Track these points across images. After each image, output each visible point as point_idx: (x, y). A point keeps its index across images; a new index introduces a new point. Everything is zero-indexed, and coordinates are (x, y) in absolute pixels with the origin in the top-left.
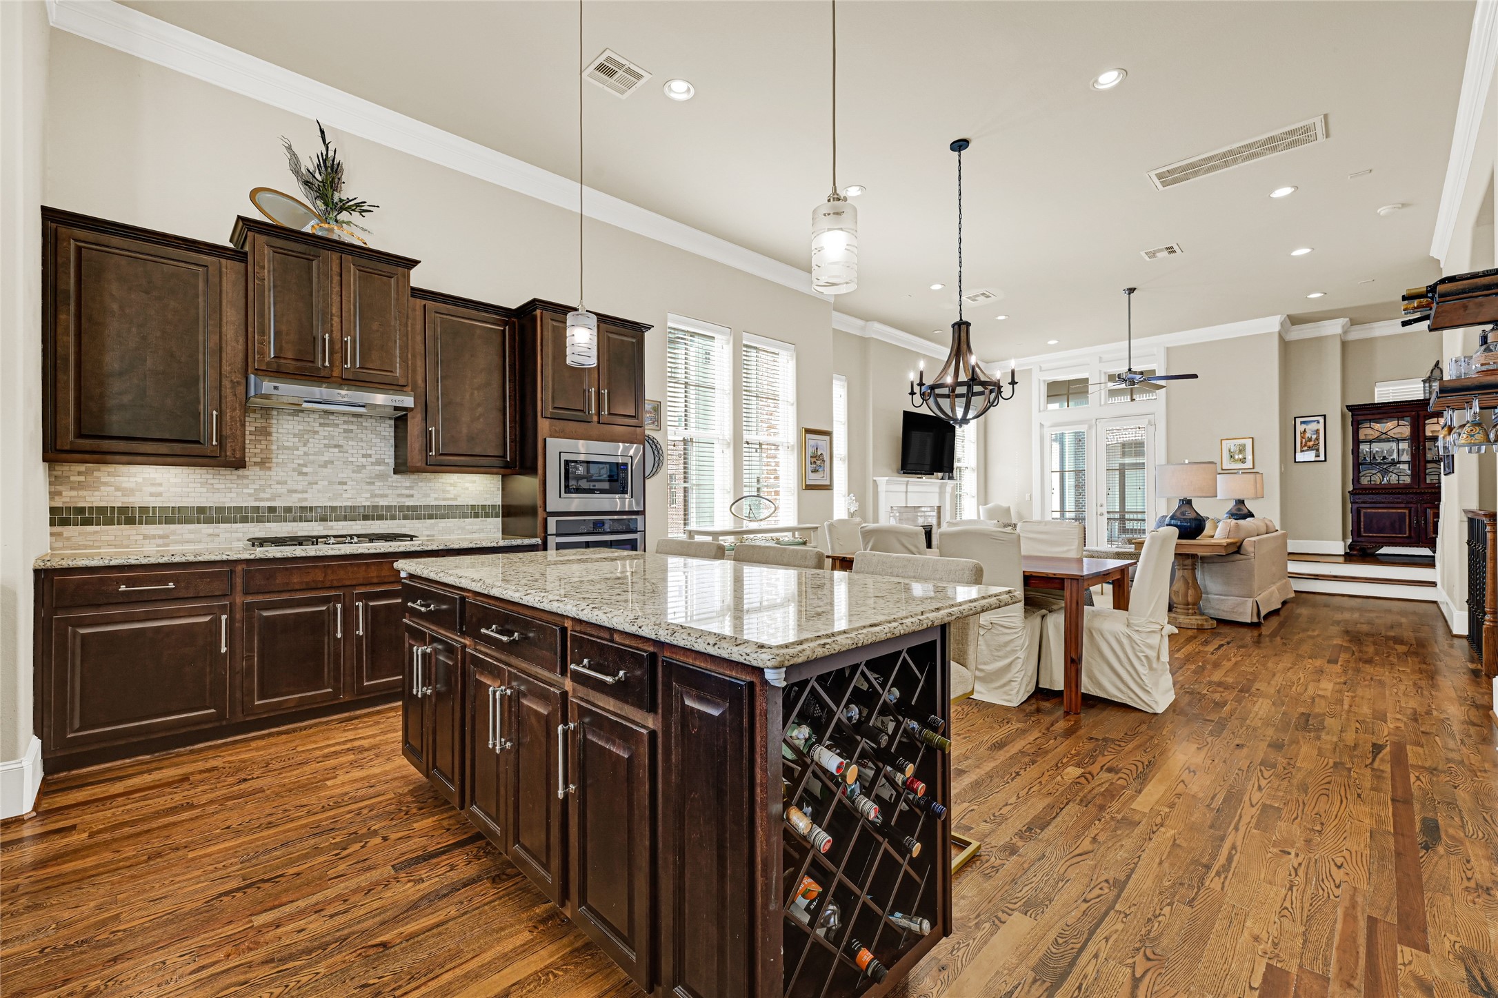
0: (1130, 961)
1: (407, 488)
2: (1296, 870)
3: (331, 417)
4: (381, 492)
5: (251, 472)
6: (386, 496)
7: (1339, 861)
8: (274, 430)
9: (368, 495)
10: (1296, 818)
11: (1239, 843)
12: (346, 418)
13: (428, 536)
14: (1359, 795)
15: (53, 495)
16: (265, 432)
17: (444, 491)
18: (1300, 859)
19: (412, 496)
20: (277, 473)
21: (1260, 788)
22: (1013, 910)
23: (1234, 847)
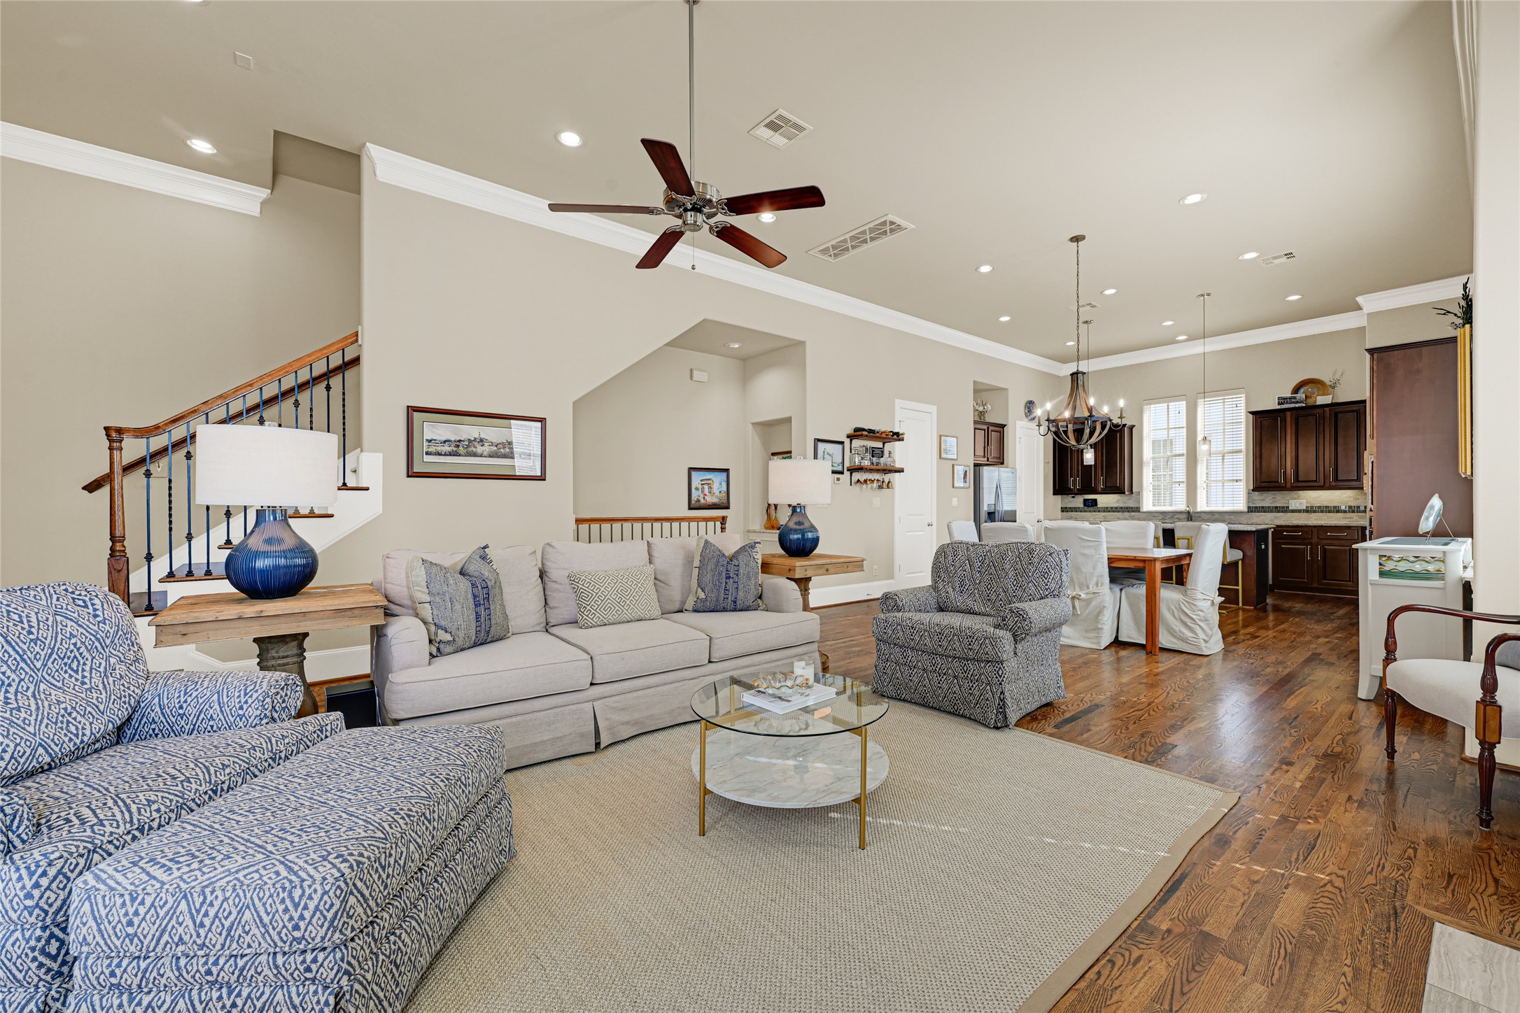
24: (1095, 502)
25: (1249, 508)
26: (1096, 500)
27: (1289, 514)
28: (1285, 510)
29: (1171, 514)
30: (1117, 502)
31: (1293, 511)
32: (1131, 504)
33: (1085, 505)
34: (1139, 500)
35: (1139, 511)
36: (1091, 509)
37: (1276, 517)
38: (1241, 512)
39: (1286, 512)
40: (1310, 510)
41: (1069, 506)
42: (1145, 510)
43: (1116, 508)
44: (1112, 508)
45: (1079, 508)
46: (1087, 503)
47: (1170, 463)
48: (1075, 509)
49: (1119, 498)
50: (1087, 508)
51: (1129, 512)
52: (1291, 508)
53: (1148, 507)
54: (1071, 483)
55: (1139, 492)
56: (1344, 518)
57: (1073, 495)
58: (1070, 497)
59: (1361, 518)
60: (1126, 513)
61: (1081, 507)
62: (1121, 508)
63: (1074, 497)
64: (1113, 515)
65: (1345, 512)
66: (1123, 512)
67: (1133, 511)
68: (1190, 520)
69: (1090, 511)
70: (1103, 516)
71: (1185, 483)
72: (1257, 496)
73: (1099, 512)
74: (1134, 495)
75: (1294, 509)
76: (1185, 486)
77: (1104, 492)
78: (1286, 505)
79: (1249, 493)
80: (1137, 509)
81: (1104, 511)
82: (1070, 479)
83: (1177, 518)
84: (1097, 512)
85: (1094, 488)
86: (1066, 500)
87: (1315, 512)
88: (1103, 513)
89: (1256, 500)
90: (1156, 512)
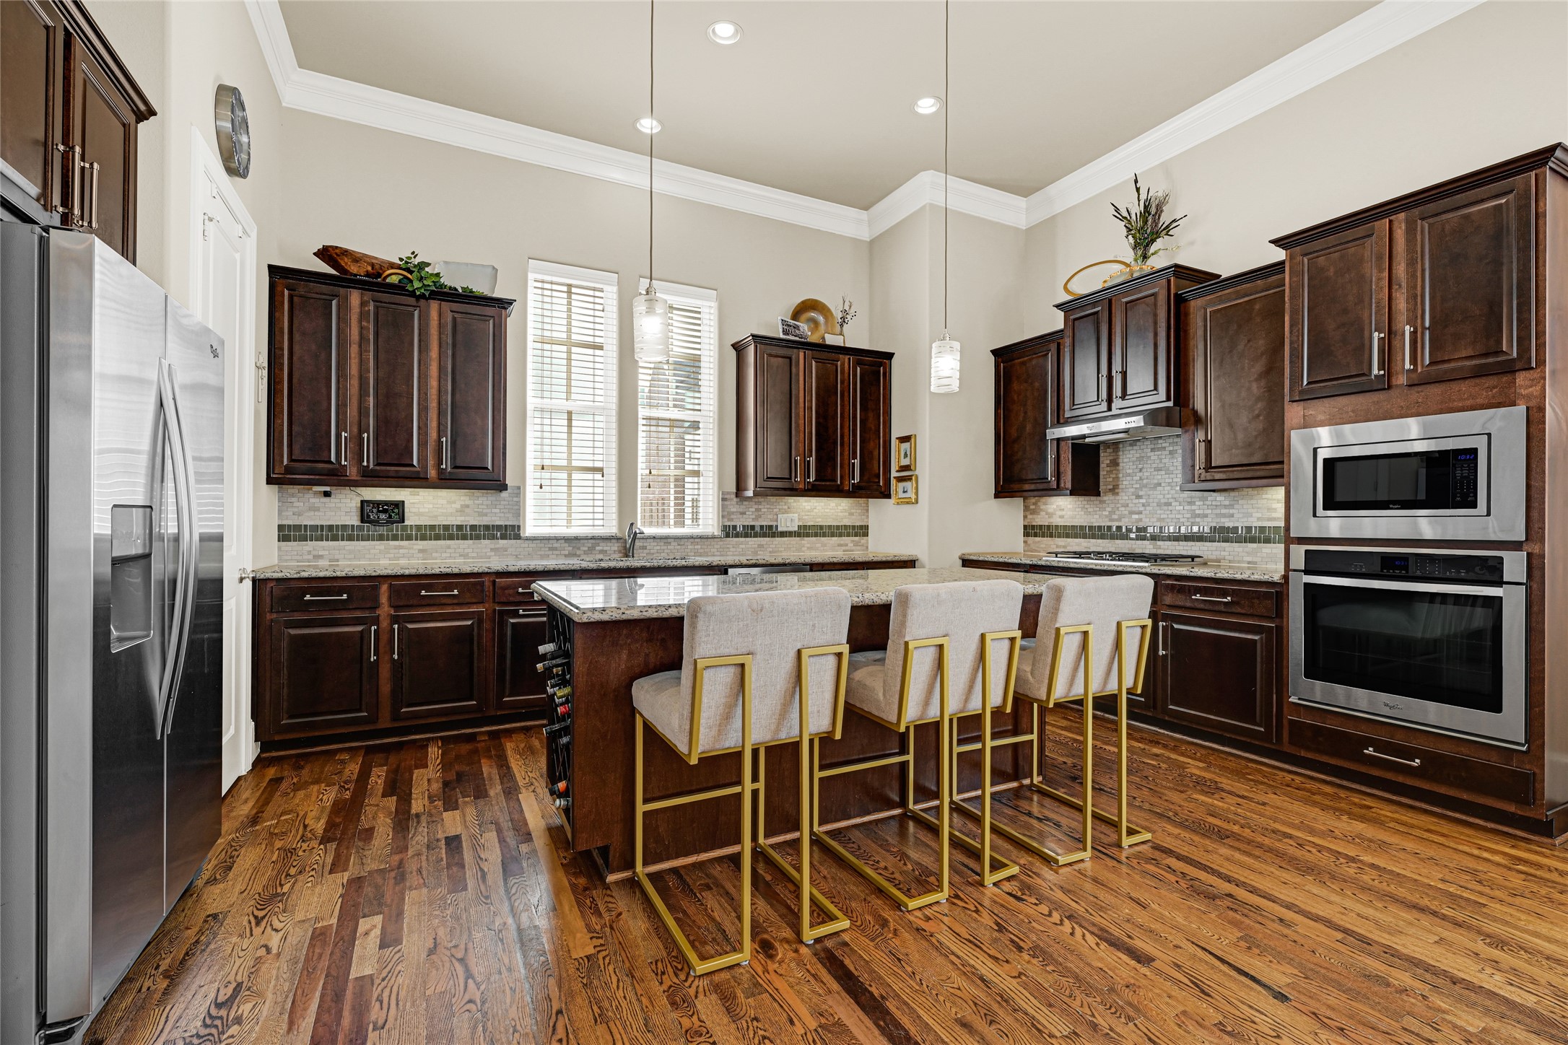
0: (483, 987)
1: (1226, 507)
3: (1160, 441)
4: (1201, 512)
5: (1107, 498)
6: (1206, 516)
8: (1120, 461)
9: (1189, 516)
12: (1171, 440)
13: (1249, 563)
15: (1025, 517)
16: (1115, 463)
17: (1269, 509)
19: (1232, 516)
20: (1123, 497)
22: (599, 952)
24: (395, 511)
25: (724, 528)
26: (399, 505)
27: (778, 540)
28: (770, 532)
29: (590, 543)
30: (462, 510)
31: (783, 534)
32: (497, 517)
33: (364, 518)
34: (518, 509)
35: (518, 537)
36: (383, 530)
37: (761, 546)
38: (714, 537)
39: (773, 535)
40: (804, 532)
41: (309, 520)
42: (527, 534)
43: (460, 527)
44: (446, 527)
45: (344, 527)
46: (369, 512)
47: (574, 423)
48: (333, 533)
49: (468, 502)
50: (372, 527)
51: (493, 537)
52: (779, 529)
53: (531, 528)
54: (338, 450)
55: (519, 488)
56: (840, 545)
57: (327, 489)
58: (316, 493)
59: (856, 544)
60: (487, 542)
61: (353, 526)
62: (473, 527)
63: (327, 494)
64: (449, 547)
65: (840, 535)
66: (478, 538)
67: (503, 537)
68: (627, 556)
69: (381, 538)
70: (421, 551)
71: (614, 471)
72: (734, 505)
73: (409, 538)
74: (504, 494)
75: (784, 529)
76: (614, 477)
77: (446, 481)
78: (774, 524)
79: (723, 499)
80: (511, 532)
81: (424, 538)
82: (338, 436)
83: (601, 552)
84: (402, 540)
85: (418, 469)
86: (296, 504)
87: (808, 535)
88: (419, 542)
89: (733, 513)
90: (557, 539)
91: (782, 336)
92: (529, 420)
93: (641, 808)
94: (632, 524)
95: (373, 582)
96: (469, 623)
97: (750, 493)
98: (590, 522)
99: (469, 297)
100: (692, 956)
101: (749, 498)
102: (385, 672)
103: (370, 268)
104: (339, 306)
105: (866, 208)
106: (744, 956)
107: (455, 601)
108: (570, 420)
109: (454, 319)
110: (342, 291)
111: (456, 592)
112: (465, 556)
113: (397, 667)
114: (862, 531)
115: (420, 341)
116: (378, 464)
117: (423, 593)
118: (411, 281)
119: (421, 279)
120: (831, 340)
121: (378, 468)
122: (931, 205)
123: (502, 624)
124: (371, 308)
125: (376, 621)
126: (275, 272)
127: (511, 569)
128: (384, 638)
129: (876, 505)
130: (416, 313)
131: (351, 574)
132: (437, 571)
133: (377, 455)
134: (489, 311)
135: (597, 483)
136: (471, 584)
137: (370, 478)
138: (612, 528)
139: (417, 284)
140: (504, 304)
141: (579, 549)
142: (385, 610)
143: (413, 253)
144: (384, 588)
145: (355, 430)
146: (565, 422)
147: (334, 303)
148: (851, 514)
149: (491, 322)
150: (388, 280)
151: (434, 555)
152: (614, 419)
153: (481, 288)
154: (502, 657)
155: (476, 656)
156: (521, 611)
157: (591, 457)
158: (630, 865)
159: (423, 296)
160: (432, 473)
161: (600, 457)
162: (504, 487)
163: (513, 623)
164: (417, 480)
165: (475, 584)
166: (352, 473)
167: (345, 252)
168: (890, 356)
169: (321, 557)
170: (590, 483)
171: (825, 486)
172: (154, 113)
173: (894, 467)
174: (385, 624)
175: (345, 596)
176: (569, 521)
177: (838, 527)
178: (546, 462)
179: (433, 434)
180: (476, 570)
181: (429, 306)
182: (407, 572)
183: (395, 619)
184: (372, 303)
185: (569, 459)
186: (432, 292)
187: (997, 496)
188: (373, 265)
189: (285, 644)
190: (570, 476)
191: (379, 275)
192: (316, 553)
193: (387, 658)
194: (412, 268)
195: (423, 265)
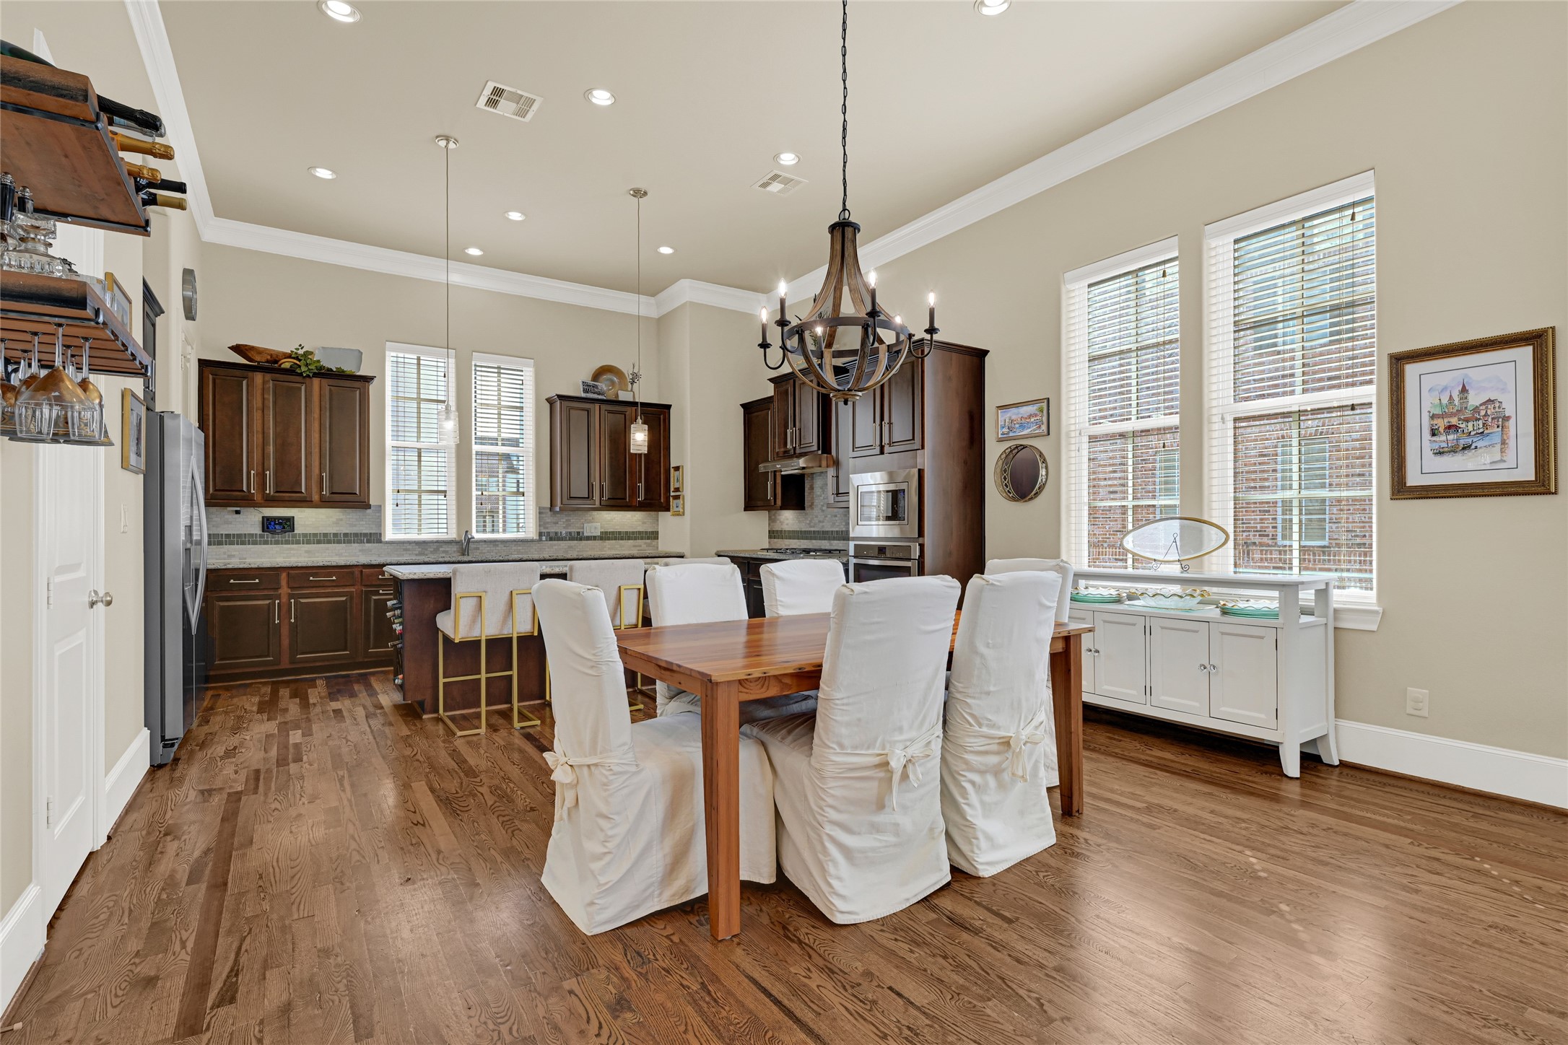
2: (302, 796)
5: (811, 511)
7: (276, 812)
8: (815, 486)
10: (312, 827)
11: (342, 794)
14: (261, 877)
15: (769, 524)
16: (812, 488)
18: (301, 802)
20: (816, 511)
21: (353, 837)
23: (344, 791)
24: (288, 524)
25: (541, 534)
26: (290, 520)
27: (584, 542)
28: (579, 537)
29: (435, 546)
30: (337, 523)
31: (588, 538)
32: (364, 528)
33: (264, 529)
34: (380, 522)
35: (380, 541)
36: (278, 537)
37: (570, 547)
38: (532, 541)
39: (580, 539)
40: (605, 536)
41: (227, 530)
42: (386, 539)
43: (335, 535)
44: (325, 535)
45: (251, 535)
46: (269, 525)
47: (423, 459)
48: (240, 539)
49: (342, 517)
50: (270, 535)
51: (362, 542)
52: (585, 534)
53: (390, 534)
54: (249, 481)
55: (380, 506)
56: (635, 546)
57: (238, 509)
58: (229, 511)
59: (649, 545)
60: (356, 545)
61: (256, 534)
62: (346, 535)
63: (238, 512)
64: (328, 549)
65: (635, 539)
66: (349, 542)
67: (369, 542)
68: (463, 555)
69: (277, 543)
70: (306, 552)
71: (454, 493)
72: (548, 518)
73: (298, 542)
74: (368, 511)
75: (589, 534)
76: (454, 498)
77: (325, 503)
78: (581, 530)
79: (540, 513)
80: (376, 538)
81: (308, 542)
82: (249, 473)
83: (444, 552)
84: (293, 544)
85: (305, 495)
86: (216, 519)
87: (609, 539)
88: (305, 545)
89: (548, 523)
90: (410, 542)
91: (583, 395)
92: (387, 458)
93: (442, 681)
94: (467, 532)
95: (277, 571)
96: (344, 599)
97: (558, 509)
98: (436, 530)
99: (340, 375)
100: (456, 730)
101: (557, 512)
102: (285, 631)
103: (269, 357)
104: (248, 386)
105: (653, 295)
106: (483, 730)
107: (334, 584)
108: (419, 456)
109: (330, 390)
110: (250, 374)
111: (334, 578)
112: (340, 555)
113: (293, 628)
114: (654, 535)
115: (306, 407)
116: (277, 492)
117: (311, 578)
118: (300, 366)
119: (307, 365)
120: (624, 396)
121: (277, 494)
122: (691, 303)
123: (368, 600)
124: (271, 385)
125: (279, 597)
126: (203, 363)
127: (374, 563)
128: (284, 609)
129: (664, 516)
130: (303, 388)
131: (261, 566)
132: (321, 564)
133: (276, 485)
134: (357, 384)
135: (440, 502)
136: (346, 572)
137: (270, 501)
138: (453, 535)
139: (304, 369)
140: (368, 379)
141: (426, 550)
142: (284, 590)
143: (300, 345)
144: (284, 575)
145: (260, 469)
146: (416, 458)
147: (244, 383)
148: (644, 523)
149: (358, 392)
150: (282, 366)
151: (317, 554)
152: (454, 455)
153: (348, 367)
154: (367, 622)
155: (349, 621)
156: (381, 592)
157: (436, 483)
158: (437, 711)
159: (308, 376)
160: (316, 497)
161: (443, 483)
162: (368, 506)
163: (375, 600)
164: (305, 502)
165: (347, 573)
166: (258, 498)
167: (252, 348)
168: (669, 407)
169: (234, 556)
170: (436, 502)
171: (618, 502)
172: (163, 312)
173: (672, 489)
174: (284, 600)
175: (257, 581)
176: (419, 530)
177: (633, 532)
178: (401, 488)
179: (316, 471)
180: (348, 563)
181: (312, 384)
182: (300, 565)
183: (291, 596)
184: (271, 382)
185: (420, 486)
186: (315, 374)
187: (745, 510)
188: (271, 355)
189: (216, 612)
190: (420, 497)
191: (276, 362)
192: (229, 553)
193: (286, 621)
194: (301, 357)
195: (307, 353)
